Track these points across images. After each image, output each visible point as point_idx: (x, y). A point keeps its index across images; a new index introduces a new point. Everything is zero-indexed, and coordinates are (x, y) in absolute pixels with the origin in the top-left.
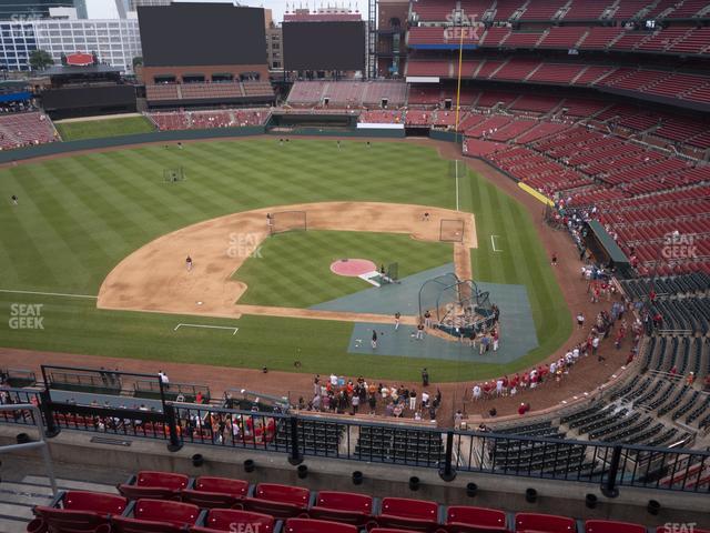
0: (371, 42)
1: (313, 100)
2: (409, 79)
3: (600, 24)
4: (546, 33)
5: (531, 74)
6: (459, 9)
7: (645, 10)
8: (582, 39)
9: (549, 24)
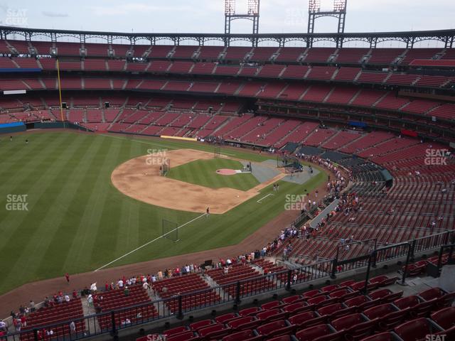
2: (5, 93)
4: (83, 63)
5: (83, 85)
7: (130, 52)
8: (107, 66)
9: (80, 58)
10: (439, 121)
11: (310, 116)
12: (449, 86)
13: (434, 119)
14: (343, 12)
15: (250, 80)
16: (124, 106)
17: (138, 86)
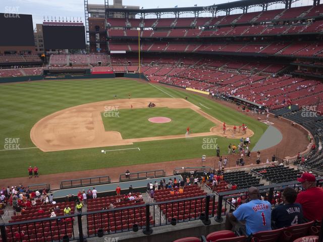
0: (87, 37)
1: (63, 63)
2: (112, 52)
3: (191, 28)
4: (170, 32)
5: (166, 48)
6: (128, 22)
7: (208, 23)
8: (186, 33)
9: (170, 28)
16: (192, 66)
17: (205, 49)
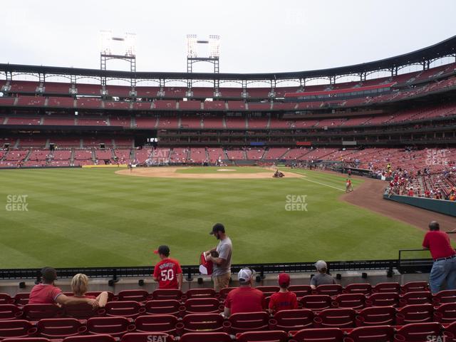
10: (331, 129)
11: (213, 142)
12: (326, 105)
13: (326, 128)
14: (217, 59)
15: (139, 116)
